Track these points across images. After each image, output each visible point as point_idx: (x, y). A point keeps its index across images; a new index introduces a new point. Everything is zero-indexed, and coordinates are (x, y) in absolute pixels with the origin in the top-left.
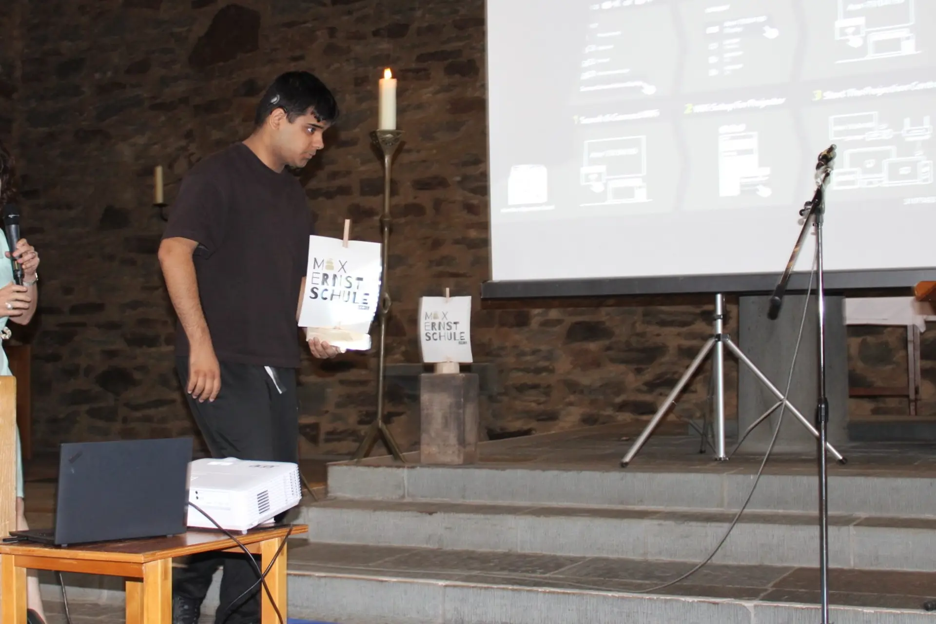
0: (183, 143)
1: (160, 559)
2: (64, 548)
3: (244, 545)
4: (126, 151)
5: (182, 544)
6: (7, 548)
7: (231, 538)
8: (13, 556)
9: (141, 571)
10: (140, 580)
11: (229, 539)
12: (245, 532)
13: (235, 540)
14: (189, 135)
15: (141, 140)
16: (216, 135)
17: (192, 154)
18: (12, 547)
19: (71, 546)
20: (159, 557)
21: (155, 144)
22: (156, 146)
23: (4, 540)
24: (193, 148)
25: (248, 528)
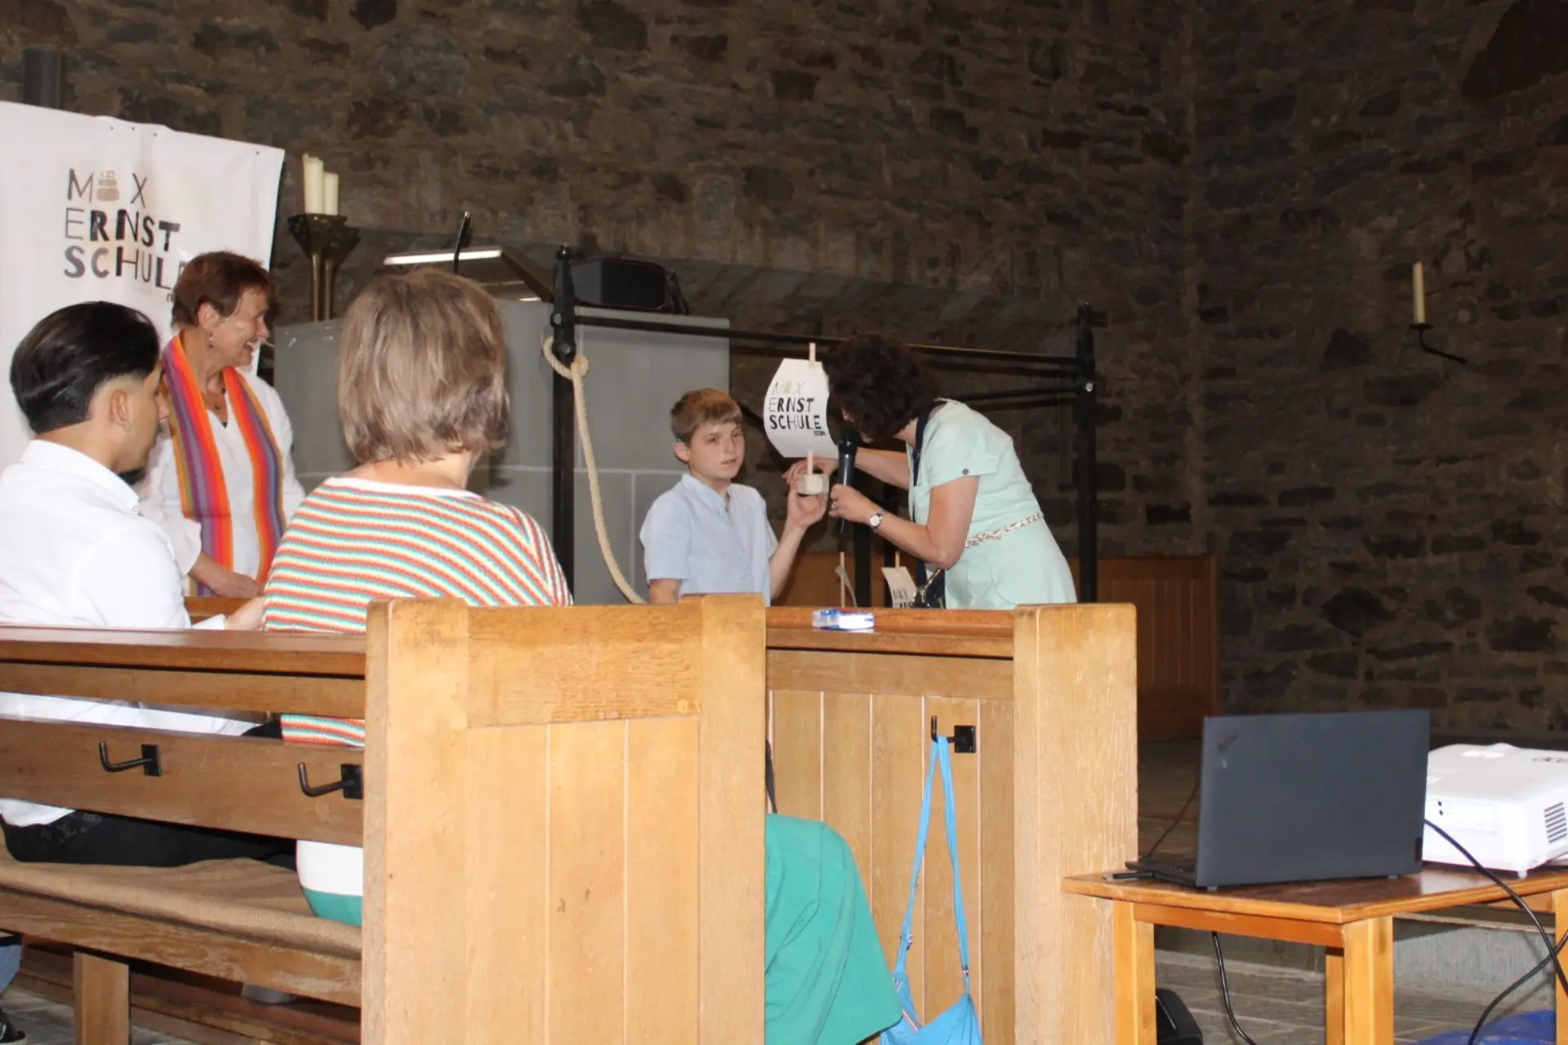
0: (1457, 224)
1: (1372, 917)
2: (1212, 893)
3: (1521, 896)
4: (1364, 242)
5: (1414, 891)
6: (1119, 890)
7: (1499, 883)
8: (1132, 904)
9: (1339, 936)
10: (1339, 952)
11: (1494, 886)
12: (1523, 874)
13: (1505, 887)
14: (1466, 212)
15: (1388, 223)
16: (1510, 209)
17: (1471, 242)
18: (1128, 888)
19: (1224, 890)
20: (1369, 913)
21: (1412, 227)
22: (1411, 232)
23: (1116, 876)
24: (1471, 232)
25: (1528, 868)
